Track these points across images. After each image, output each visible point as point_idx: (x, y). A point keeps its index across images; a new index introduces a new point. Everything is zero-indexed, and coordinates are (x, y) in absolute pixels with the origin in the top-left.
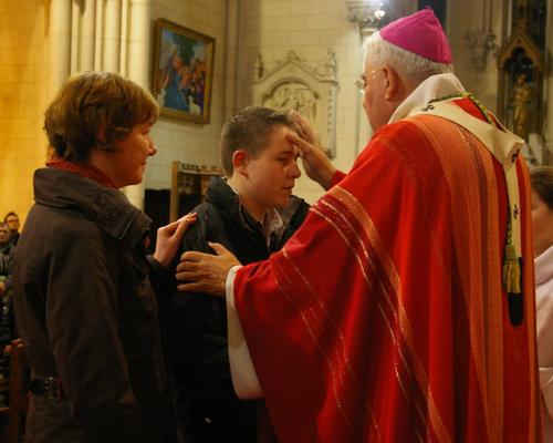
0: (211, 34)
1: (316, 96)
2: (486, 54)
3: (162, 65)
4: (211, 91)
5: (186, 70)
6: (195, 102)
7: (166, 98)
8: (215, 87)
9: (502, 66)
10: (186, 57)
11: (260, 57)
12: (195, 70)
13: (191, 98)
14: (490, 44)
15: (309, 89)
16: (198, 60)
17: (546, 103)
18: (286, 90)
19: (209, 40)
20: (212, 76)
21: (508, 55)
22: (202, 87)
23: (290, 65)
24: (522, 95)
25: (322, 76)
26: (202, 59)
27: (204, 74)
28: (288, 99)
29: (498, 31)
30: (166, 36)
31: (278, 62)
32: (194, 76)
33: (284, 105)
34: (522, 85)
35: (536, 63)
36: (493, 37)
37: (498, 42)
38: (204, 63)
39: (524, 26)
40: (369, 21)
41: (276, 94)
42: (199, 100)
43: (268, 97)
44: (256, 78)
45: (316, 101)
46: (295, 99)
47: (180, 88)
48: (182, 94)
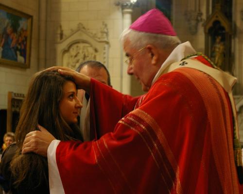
0: (30, 12)
1: (96, 51)
2: (197, 24)
4: (30, 48)
6: (21, 55)
8: (33, 45)
9: (207, 31)
10: (15, 27)
11: (61, 27)
12: (20, 35)
13: (18, 53)
14: (199, 18)
15: (91, 46)
16: (22, 29)
17: (234, 54)
18: (77, 47)
19: (29, 17)
20: (31, 39)
21: (210, 25)
22: (25, 46)
23: (79, 32)
24: (219, 49)
25: (99, 38)
26: (25, 28)
27: (26, 38)
28: (78, 53)
29: (204, 10)
30: (2, 15)
31: (72, 30)
32: (20, 38)
33: (76, 56)
34: (219, 43)
35: (227, 29)
36: (201, 14)
37: (204, 17)
38: (26, 31)
39: (219, 7)
40: (127, 5)
41: (71, 50)
42: (23, 54)
43: (66, 51)
44: (59, 40)
45: (96, 54)
46: (83, 52)
47: (11, 46)
48: (13, 50)
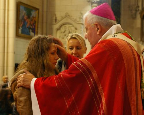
0: (37, 7)
1: (76, 29)
2: (136, 13)
3: (20, 18)
4: (38, 27)
5: (29, 20)
6: (32, 32)
7: (22, 30)
9: (142, 17)
10: (29, 15)
11: (55, 15)
12: (32, 20)
13: (31, 30)
14: (137, 9)
15: (73, 26)
16: (33, 17)
18: (65, 27)
19: (37, 9)
20: (38, 22)
22: (35, 26)
23: (66, 18)
25: (78, 22)
26: (34, 16)
27: (35, 21)
28: (66, 30)
29: (140, 4)
30: (22, 8)
31: (62, 17)
32: (32, 22)
33: (64, 32)
36: (138, 7)
37: (140, 8)
40: (95, 2)
41: (61, 28)
42: (34, 31)
43: (58, 29)
44: (54, 23)
45: (76, 31)
46: (68, 30)
47: (27, 27)
48: (27, 29)
